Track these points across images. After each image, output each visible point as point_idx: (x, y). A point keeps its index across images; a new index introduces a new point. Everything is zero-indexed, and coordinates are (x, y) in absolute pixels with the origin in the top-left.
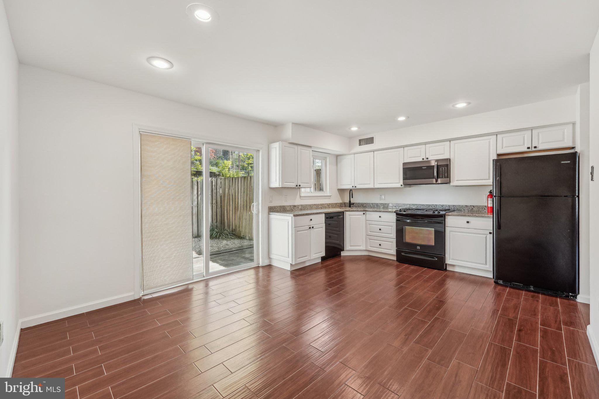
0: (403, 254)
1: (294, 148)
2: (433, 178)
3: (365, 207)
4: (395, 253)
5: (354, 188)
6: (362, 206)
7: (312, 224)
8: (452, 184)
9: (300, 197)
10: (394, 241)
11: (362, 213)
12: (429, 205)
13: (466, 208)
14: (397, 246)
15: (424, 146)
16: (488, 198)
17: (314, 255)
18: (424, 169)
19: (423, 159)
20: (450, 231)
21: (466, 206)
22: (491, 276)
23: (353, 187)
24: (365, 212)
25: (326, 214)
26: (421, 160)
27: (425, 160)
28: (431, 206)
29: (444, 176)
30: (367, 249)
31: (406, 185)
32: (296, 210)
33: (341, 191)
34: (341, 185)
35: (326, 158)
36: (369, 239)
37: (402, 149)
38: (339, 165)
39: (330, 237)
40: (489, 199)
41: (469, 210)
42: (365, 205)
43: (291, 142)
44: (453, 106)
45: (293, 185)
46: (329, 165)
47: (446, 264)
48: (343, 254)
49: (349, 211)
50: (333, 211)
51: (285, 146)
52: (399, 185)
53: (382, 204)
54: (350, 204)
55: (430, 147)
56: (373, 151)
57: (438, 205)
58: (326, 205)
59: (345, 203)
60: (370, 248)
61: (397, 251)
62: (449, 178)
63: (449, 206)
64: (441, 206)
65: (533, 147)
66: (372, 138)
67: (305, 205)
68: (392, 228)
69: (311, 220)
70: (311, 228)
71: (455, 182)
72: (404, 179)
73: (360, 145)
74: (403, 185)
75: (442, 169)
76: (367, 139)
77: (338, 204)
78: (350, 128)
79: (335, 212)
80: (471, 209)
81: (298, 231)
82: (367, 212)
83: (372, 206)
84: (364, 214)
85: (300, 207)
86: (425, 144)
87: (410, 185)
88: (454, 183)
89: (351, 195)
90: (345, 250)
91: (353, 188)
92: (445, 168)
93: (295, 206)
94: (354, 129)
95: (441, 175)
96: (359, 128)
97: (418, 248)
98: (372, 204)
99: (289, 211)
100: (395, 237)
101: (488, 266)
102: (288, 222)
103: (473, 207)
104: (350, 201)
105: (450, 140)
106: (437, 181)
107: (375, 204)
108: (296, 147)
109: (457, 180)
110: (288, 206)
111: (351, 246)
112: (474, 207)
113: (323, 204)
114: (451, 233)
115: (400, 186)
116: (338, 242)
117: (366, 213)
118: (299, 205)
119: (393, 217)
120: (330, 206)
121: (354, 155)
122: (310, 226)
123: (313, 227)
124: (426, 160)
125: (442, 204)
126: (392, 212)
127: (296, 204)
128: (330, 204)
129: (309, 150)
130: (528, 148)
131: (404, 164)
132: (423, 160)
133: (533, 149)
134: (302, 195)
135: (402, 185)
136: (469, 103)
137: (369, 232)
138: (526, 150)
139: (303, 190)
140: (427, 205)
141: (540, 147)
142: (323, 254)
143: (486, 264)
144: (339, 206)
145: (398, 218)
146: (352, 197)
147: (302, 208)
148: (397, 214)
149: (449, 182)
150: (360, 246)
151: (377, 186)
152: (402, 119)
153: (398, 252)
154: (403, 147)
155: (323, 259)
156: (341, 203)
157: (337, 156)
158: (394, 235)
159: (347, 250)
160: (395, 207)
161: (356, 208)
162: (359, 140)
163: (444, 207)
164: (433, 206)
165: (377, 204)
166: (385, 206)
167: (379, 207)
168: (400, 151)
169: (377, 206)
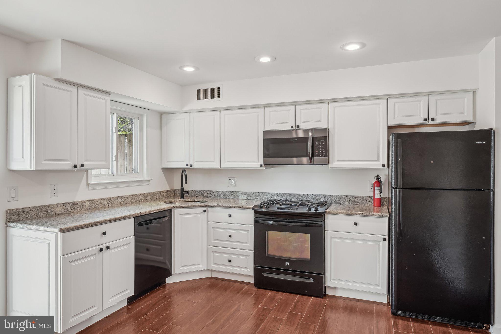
0: (264, 274)
1: (70, 91)
2: (306, 156)
3: (207, 197)
4: (252, 273)
5: (189, 167)
6: (201, 196)
7: (105, 241)
8: (330, 166)
9: (88, 185)
10: (252, 254)
11: (202, 210)
12: (298, 195)
13: (346, 200)
14: (256, 263)
15: (293, 107)
16: (374, 186)
17: (110, 301)
18: (294, 142)
19: (292, 127)
20: (331, 238)
21: (346, 196)
22: (384, 300)
23: (187, 165)
24: (205, 209)
25: (136, 218)
26: (289, 128)
27: (294, 128)
28: (302, 197)
29: (320, 154)
30: (209, 269)
31: (267, 164)
32: (78, 212)
33: (168, 171)
34: (168, 162)
35: (142, 115)
36: (213, 252)
37: (263, 109)
38: (164, 129)
39: (148, 250)
40: (376, 188)
41: (350, 202)
42: (206, 194)
43: (59, 77)
44: (342, 47)
45: (68, 165)
46: (148, 126)
47: (325, 287)
48: (169, 281)
49: (181, 207)
50: (151, 211)
51: (45, 85)
52: (256, 165)
53: (232, 192)
54: (183, 194)
55: (301, 110)
56: (220, 110)
57: (311, 195)
58: (141, 197)
59: (174, 191)
60: (213, 267)
61: (256, 270)
62: (328, 158)
63: (325, 196)
64: (314, 197)
65: (430, 120)
66: (218, 89)
67: (98, 199)
68: (247, 234)
69: (104, 233)
70: (104, 249)
71: (336, 163)
72: (265, 156)
73: (199, 98)
74: (263, 165)
75: (319, 143)
76: (210, 90)
77: (162, 193)
78: (181, 68)
79: (154, 212)
80: (352, 200)
81: (70, 262)
82: (210, 209)
83: (216, 195)
84: (205, 211)
85: (87, 205)
86: (295, 104)
87: (273, 165)
89: (184, 179)
90: (172, 273)
91: (187, 167)
92: (322, 143)
93: (74, 204)
94: (189, 69)
95: (317, 152)
96: (197, 68)
97: (287, 264)
98: (217, 192)
99: (61, 214)
100: (253, 248)
101: (380, 287)
102: (49, 245)
103: (354, 199)
104: (182, 189)
105: (329, 102)
106: (311, 160)
107: (221, 192)
108: (74, 89)
109: (338, 161)
110: (58, 205)
111: (182, 266)
112: (356, 198)
113: (136, 195)
114: (333, 240)
115: (259, 167)
116: (162, 258)
117: (207, 209)
118: (85, 202)
119: (250, 216)
120: (149, 197)
121: (188, 114)
122: (101, 247)
123: (108, 248)
124: (297, 128)
126: (249, 208)
127: (78, 199)
128: (148, 194)
129: (105, 99)
130: (425, 120)
131: (265, 133)
132: (293, 129)
133: (430, 122)
134: (92, 181)
135: (261, 166)
136: (364, 45)
137: (213, 241)
138: (422, 122)
139: (93, 172)
141: (439, 120)
142: (131, 292)
143: (379, 284)
144: (165, 196)
145: (257, 217)
146: (186, 183)
147: (92, 205)
148: (256, 212)
149: (328, 163)
150: (199, 264)
151: (225, 165)
152: (265, 59)
153: (258, 272)
154: (264, 106)
155: (131, 300)
156: (168, 191)
157: (162, 114)
158: (250, 244)
159: (176, 274)
160: (251, 196)
161: (192, 200)
162: (197, 90)
163: (318, 197)
164: (303, 196)
165: (225, 192)
166: (236, 196)
167: (227, 198)
168: (259, 112)
169: (224, 196)
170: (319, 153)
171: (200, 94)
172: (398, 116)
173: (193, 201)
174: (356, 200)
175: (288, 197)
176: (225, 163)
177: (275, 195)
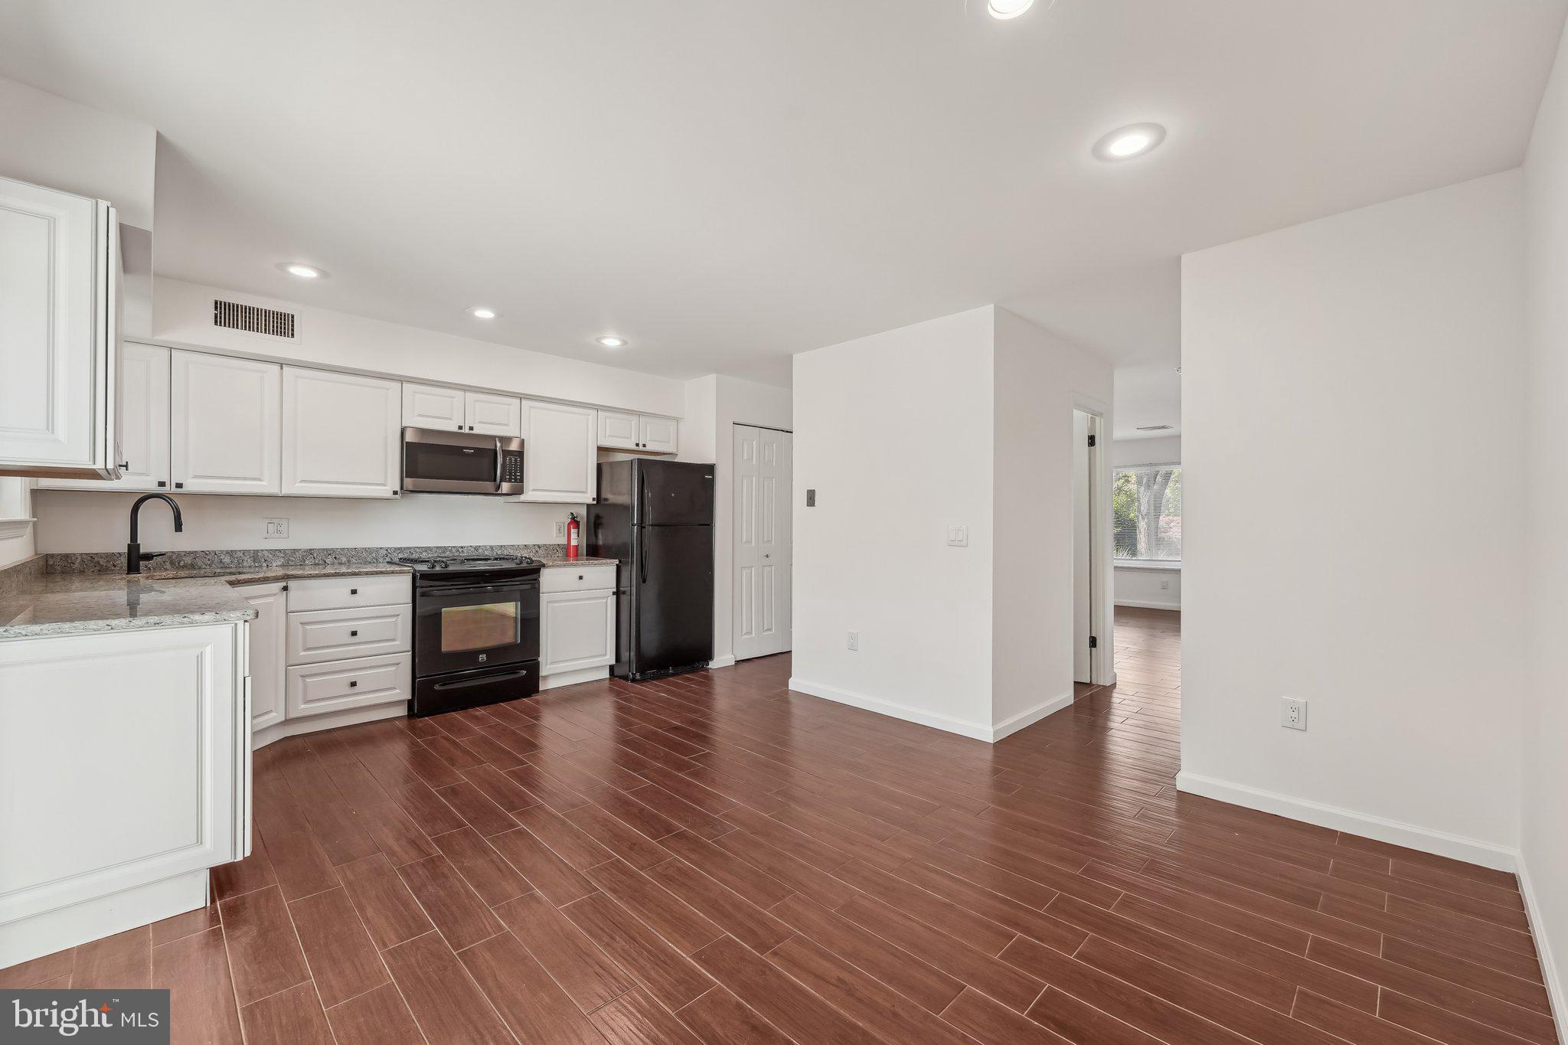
0: (437, 687)
2: (491, 480)
3: (191, 567)
4: (406, 695)
5: (171, 489)
8: (524, 497)
10: (405, 658)
11: (278, 586)
12: (445, 549)
15: (461, 393)
18: (468, 455)
19: (460, 428)
20: (548, 602)
23: (162, 484)
24: (286, 584)
26: (455, 429)
27: (464, 431)
29: (513, 477)
30: (289, 718)
31: (407, 490)
36: (301, 676)
37: (397, 385)
47: (539, 678)
52: (382, 491)
53: (280, 551)
54: (136, 561)
55: (475, 401)
56: (281, 364)
60: (302, 709)
62: (521, 484)
65: (642, 445)
66: (289, 317)
71: (530, 493)
72: (405, 474)
73: (219, 321)
74: (399, 492)
75: (511, 460)
76: (260, 312)
82: (294, 583)
83: (227, 560)
84: (284, 589)
86: (466, 388)
88: (529, 495)
91: (163, 490)
92: (516, 460)
95: (508, 473)
97: (483, 657)
98: (230, 553)
100: (407, 647)
101: (608, 657)
103: (537, 549)
104: (133, 547)
105: (521, 397)
106: (498, 487)
107: (244, 552)
109: (534, 490)
112: (539, 547)
114: (551, 605)
115: (390, 495)
117: (290, 584)
119: (398, 588)
121: (166, 351)
124: (470, 432)
125: (475, 544)
130: (637, 445)
131: (405, 430)
132: (460, 431)
133: (641, 448)
135: (395, 493)
137: (297, 654)
138: (635, 448)
140: (438, 547)
141: (648, 448)
143: (606, 653)
145: (416, 586)
149: (519, 491)
150: (270, 712)
151: (291, 489)
152: (484, 314)
154: (401, 380)
158: (403, 641)
160: (335, 558)
161: (171, 576)
162: (216, 303)
163: (480, 551)
164: (454, 551)
165: (256, 552)
166: (294, 559)
167: (265, 565)
168: (388, 389)
169: (254, 561)
170: (510, 475)
171: (227, 314)
172: (609, 436)
173: (173, 578)
174: (540, 551)
175: (424, 554)
176: (297, 484)
177: (394, 552)
